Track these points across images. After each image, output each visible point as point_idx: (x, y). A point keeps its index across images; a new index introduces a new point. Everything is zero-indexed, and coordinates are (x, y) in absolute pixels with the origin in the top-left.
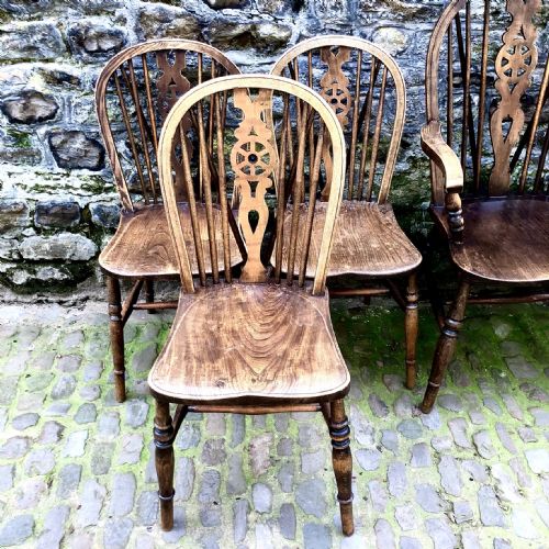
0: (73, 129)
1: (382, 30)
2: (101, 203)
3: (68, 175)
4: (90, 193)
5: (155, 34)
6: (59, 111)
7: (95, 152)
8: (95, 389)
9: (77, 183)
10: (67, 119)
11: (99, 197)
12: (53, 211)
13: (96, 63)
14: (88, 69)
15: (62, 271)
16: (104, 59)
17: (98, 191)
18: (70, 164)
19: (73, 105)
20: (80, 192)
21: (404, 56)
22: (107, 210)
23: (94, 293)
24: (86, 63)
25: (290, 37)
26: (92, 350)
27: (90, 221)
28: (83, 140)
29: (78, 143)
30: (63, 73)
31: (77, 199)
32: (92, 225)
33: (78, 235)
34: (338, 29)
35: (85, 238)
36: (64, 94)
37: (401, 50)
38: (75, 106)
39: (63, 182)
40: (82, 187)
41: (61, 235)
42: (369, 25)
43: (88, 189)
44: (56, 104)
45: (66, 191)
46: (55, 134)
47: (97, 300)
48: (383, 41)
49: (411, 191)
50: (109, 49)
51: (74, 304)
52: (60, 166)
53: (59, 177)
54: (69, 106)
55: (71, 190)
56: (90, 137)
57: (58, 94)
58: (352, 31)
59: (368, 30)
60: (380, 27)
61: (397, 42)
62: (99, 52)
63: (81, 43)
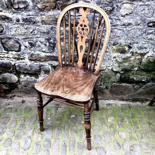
0: (10, 37)
1: (124, 4)
2: (20, 63)
3: (8, 53)
4: (16, 60)
5: (40, 3)
6: (4, 30)
8: (12, 132)
9: (11, 56)
10: (7, 33)
11: (19, 61)
12: (2, 66)
13: (18, 13)
14: (15, 15)
15: (6, 86)
16: (20, 11)
17: (18, 59)
18: (9, 49)
19: (9, 28)
20: (12, 59)
21: (132, 15)
22: (22, 66)
23: (17, 94)
24: (14, 13)
26: (14, 116)
27: (16, 70)
28: (13, 41)
29: (11, 42)
30: (5, 16)
31: (11, 62)
33: (12, 74)
34: (108, 3)
35: (14, 75)
36: (6, 24)
37: (131, 12)
38: (10, 28)
39: (6, 55)
40: (13, 58)
41: (5, 74)
42: (120, 2)
43: (15, 58)
44: (3, 27)
45: (7, 59)
46: (3, 39)
47: (18, 96)
48: (125, 8)
50: (22, 8)
51: (10, 98)
52: (5, 50)
53: (4, 54)
54: (8, 28)
55: (9, 59)
56: (15, 40)
57: (4, 24)
58: (113, 4)
59: (119, 4)
60: (124, 3)
61: (130, 9)
62: (19, 9)
63: (12, 5)
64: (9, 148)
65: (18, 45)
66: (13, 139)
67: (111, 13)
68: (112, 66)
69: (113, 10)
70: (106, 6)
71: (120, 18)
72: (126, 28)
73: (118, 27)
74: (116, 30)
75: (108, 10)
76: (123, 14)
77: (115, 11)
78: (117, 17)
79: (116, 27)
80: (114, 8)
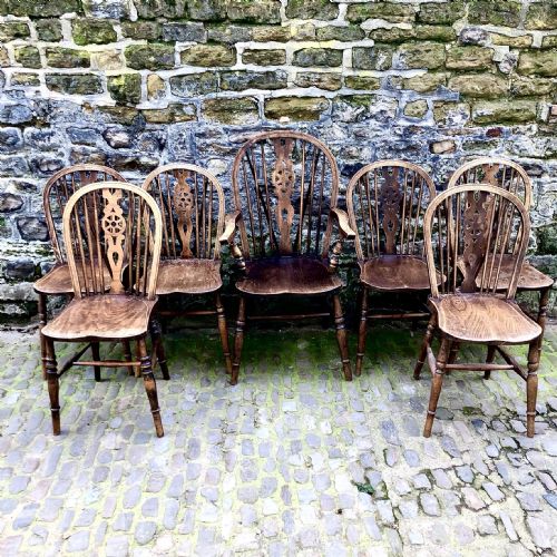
0: (32, 216)
1: (212, 160)
2: (48, 262)
3: (28, 244)
4: (41, 256)
5: (81, 162)
6: (24, 205)
8: (30, 374)
9: (33, 249)
10: (28, 210)
11: (46, 258)
12: (17, 267)
13: (46, 177)
14: (41, 181)
15: (21, 308)
16: (50, 175)
17: (46, 254)
18: (29, 237)
19: (32, 201)
20: (35, 255)
21: (226, 175)
24: (41, 177)
25: (158, 163)
27: (41, 275)
28: (37, 222)
29: (34, 225)
30: (27, 183)
31: (32, 259)
34: (187, 160)
36: (27, 195)
37: (224, 172)
38: (34, 202)
39: (24, 248)
40: (36, 252)
41: (22, 284)
42: (204, 158)
43: (39, 253)
44: (22, 201)
45: (26, 255)
46: (21, 219)
48: (214, 166)
50: (54, 170)
51: (28, 331)
52: (23, 238)
53: (22, 245)
54: (30, 202)
55: (29, 254)
56: (42, 220)
57: (23, 195)
61: (221, 167)
62: (49, 171)
63: (38, 166)
64: (25, 391)
65: (44, 230)
66: (31, 381)
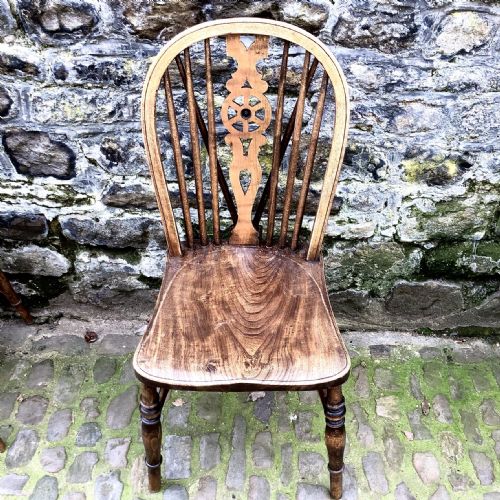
0: (34, 129)
1: (456, 14)
2: (73, 216)
3: (31, 183)
4: (59, 205)
5: (139, 10)
6: (13, 106)
7: (63, 157)
9: (42, 193)
10: (24, 117)
11: (69, 209)
12: (14, 223)
13: (59, 46)
14: (48, 53)
15: (30, 286)
16: (68, 41)
17: (68, 202)
18: (32, 171)
19: (31, 99)
20: (46, 203)
21: (482, 52)
22: (81, 225)
23: (69, 311)
24: (45, 46)
25: (325, 21)
26: (61, 392)
27: (61, 235)
28: (47, 143)
29: (40, 148)
30: (15, 59)
31: (42, 210)
32: (63, 238)
33: (47, 249)
34: (394, 12)
35: (55, 253)
36: (19, 85)
37: (479, 43)
38: (34, 101)
39: (25, 190)
40: (48, 198)
41: (26, 249)
42: (440, 7)
43: (56, 200)
44: (8, 97)
45: (29, 201)
46: (10, 134)
47: (72, 317)
48: (456, 29)
49: (463, 219)
50: (74, 30)
51: (47, 321)
52: (19, 172)
53: (19, 184)
54: (26, 100)
55: (35, 200)
56: (53, 138)
57: (10, 85)
58: (413, 15)
59: (437, 15)
60: (454, 11)
61: (474, 32)
62: (62, 32)
63: (37, 19)
66: (62, 478)
67: (405, 48)
68: (395, 226)
69: (414, 37)
70: (386, 23)
71: (438, 63)
72: (455, 98)
73: (424, 97)
74: (417, 107)
75: (392, 38)
76: (448, 52)
77: (418, 39)
78: (427, 61)
79: (417, 98)
80: (414, 30)
